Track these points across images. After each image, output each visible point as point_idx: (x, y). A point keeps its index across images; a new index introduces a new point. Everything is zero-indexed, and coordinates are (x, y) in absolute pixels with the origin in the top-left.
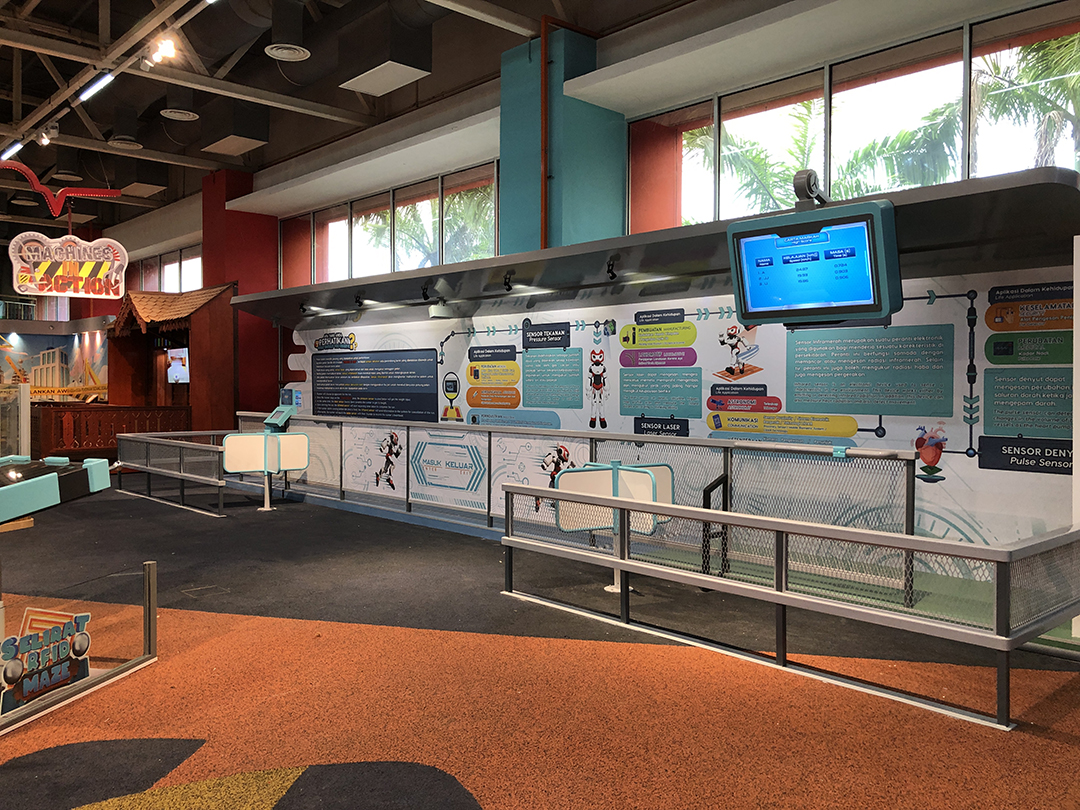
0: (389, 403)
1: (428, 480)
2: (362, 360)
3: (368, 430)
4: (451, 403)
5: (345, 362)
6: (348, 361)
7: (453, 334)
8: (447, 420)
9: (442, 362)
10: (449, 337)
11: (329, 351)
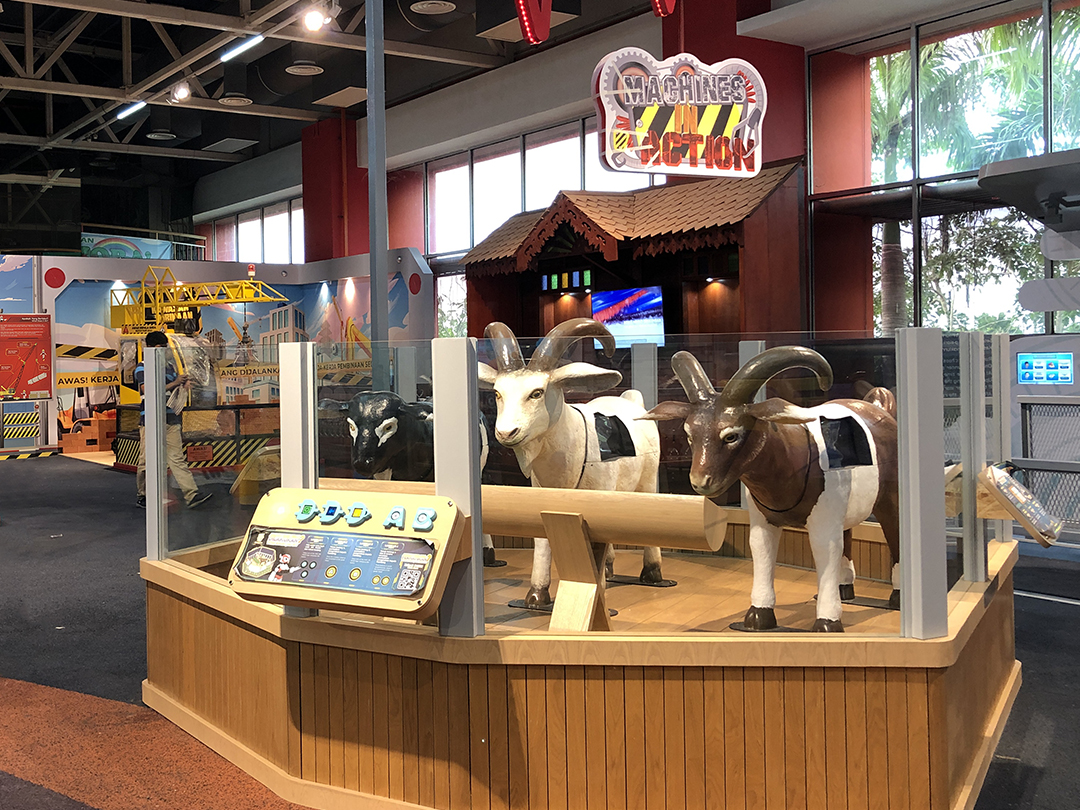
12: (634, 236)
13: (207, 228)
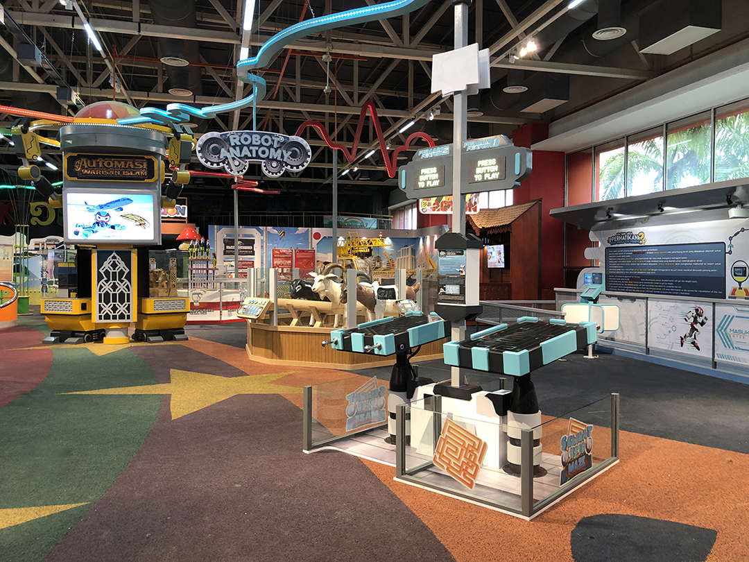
0: (675, 284)
1: (735, 345)
2: (650, 252)
3: (673, 304)
4: (740, 286)
5: (634, 253)
6: (638, 253)
7: (743, 230)
8: (735, 298)
9: (730, 252)
10: (738, 233)
11: (621, 245)
12: (486, 226)
13: (394, 212)
